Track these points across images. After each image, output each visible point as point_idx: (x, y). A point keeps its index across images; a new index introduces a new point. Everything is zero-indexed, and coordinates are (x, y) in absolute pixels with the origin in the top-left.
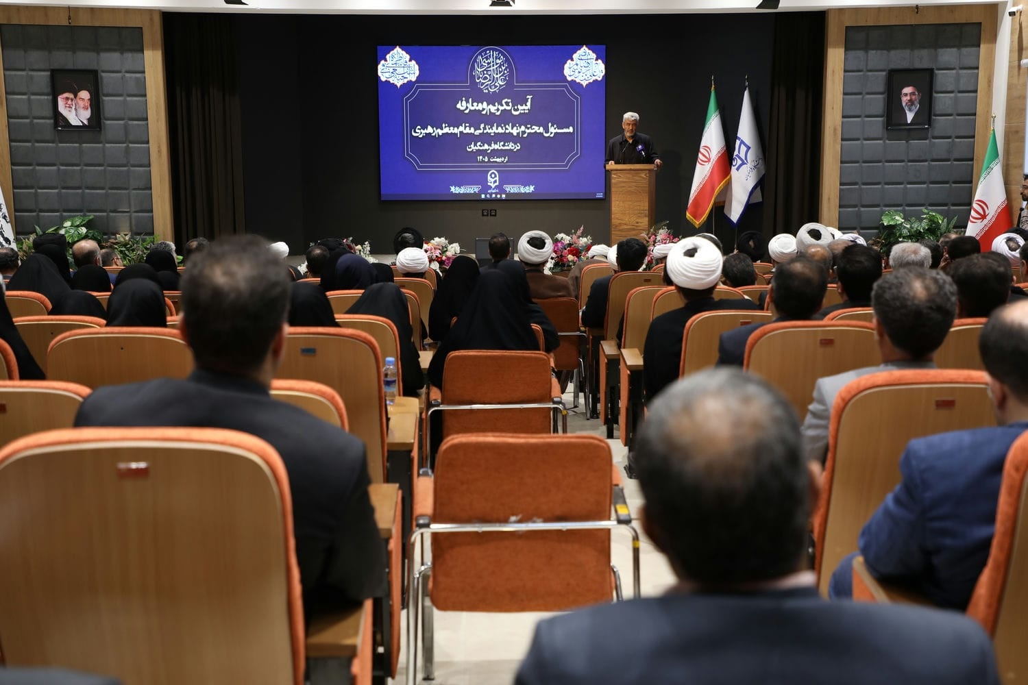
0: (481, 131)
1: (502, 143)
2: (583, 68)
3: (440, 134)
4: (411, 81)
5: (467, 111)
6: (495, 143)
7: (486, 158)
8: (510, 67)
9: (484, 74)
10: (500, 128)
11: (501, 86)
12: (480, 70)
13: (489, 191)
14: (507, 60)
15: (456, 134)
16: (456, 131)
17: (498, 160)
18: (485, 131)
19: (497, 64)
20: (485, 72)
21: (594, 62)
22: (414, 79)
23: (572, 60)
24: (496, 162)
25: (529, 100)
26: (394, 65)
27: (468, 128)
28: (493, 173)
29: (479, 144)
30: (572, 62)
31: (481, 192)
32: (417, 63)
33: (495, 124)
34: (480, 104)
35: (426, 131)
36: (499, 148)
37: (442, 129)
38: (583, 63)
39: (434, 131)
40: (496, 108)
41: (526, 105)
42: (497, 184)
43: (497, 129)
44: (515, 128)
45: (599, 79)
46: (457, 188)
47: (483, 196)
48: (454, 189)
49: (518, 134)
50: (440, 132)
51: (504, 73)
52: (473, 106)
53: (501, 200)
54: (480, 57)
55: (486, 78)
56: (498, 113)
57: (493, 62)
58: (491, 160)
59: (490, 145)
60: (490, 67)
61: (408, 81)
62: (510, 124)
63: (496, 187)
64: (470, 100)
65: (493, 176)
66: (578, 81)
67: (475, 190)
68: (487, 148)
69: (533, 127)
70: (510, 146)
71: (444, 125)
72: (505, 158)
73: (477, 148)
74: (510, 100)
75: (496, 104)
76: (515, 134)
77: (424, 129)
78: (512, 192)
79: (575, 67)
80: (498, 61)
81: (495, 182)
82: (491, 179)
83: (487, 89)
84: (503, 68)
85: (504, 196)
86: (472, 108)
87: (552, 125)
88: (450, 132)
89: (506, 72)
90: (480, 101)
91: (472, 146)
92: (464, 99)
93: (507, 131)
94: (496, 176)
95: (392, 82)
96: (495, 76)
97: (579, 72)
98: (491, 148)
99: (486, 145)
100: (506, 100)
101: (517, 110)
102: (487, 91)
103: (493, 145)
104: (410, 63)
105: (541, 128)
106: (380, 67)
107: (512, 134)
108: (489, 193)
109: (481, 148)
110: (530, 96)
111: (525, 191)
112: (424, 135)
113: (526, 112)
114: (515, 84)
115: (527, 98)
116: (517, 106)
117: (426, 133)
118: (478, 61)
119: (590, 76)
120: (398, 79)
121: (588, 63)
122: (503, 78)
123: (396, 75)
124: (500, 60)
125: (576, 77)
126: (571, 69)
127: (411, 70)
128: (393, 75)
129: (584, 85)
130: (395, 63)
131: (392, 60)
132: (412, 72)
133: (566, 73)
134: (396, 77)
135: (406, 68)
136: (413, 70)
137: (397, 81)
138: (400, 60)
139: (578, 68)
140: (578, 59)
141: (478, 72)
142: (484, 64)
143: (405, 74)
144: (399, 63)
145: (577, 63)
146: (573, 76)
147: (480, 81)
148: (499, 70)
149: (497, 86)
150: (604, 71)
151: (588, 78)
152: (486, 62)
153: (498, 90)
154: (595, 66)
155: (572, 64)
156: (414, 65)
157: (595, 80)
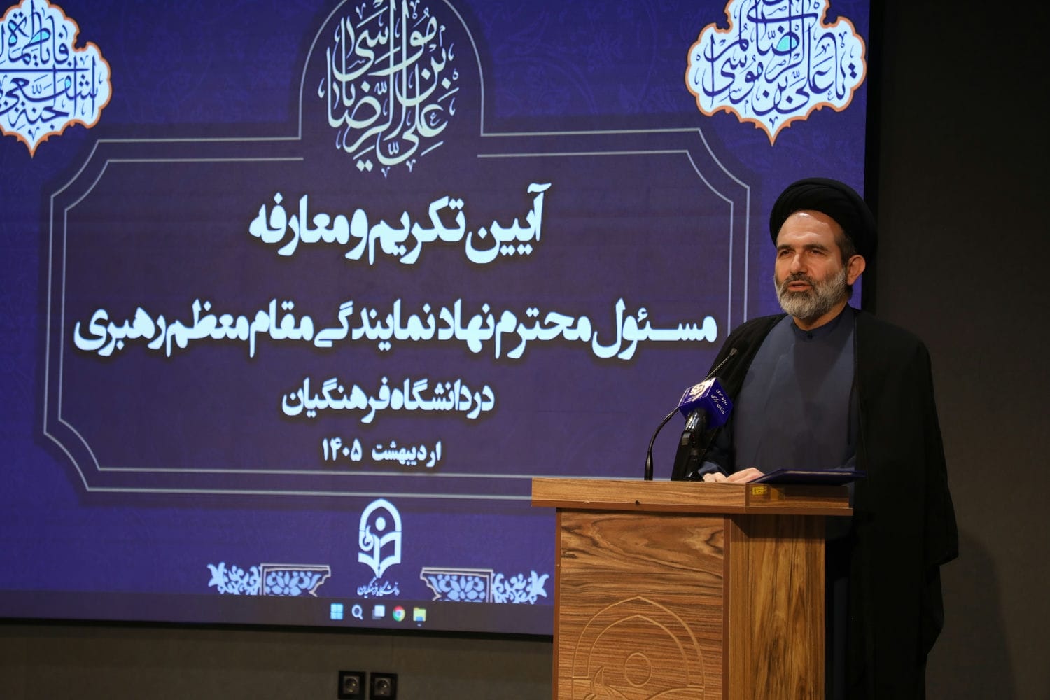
0: (340, 334)
1: (422, 385)
3: (182, 343)
4: (79, 125)
5: (288, 250)
6: (395, 385)
7: (357, 445)
8: (462, 63)
9: (361, 94)
10: (414, 321)
11: (425, 142)
12: (344, 78)
13: (363, 591)
14: (452, 37)
15: (242, 345)
16: (242, 330)
17: (403, 456)
18: (357, 334)
19: (412, 51)
20: (366, 87)
21: (819, 30)
23: (724, 24)
24: (394, 464)
25: (538, 203)
26: (20, 65)
27: (289, 320)
28: (381, 512)
29: (330, 385)
30: (719, 36)
31: (329, 593)
32: (105, 55)
33: (397, 306)
34: (341, 220)
35: (126, 331)
36: (411, 406)
37: (189, 323)
38: (768, 37)
39: (158, 332)
40: (402, 235)
41: (525, 225)
42: (396, 559)
43: (404, 325)
44: (477, 321)
45: (839, 105)
46: (236, 574)
47: (337, 611)
48: (218, 576)
49: (488, 345)
50: (182, 334)
51: (440, 90)
52: (311, 226)
53: (409, 631)
54: (347, 26)
55: (366, 112)
56: (411, 259)
57: (398, 42)
58: (377, 457)
59: (372, 392)
60: (385, 64)
61: (68, 129)
62: (458, 305)
63: (391, 573)
64: (304, 203)
65: (381, 524)
66: (744, 112)
67: (307, 584)
68: (363, 406)
69: (552, 317)
70: (454, 396)
71: (196, 307)
72: (430, 449)
73: (322, 405)
74: (460, 204)
75: (405, 219)
76: (476, 347)
77: (119, 324)
78: (453, 596)
79: (737, 53)
80: (419, 40)
81: (387, 550)
82: (370, 538)
83: (372, 156)
84: (438, 68)
85: (420, 614)
86: (310, 237)
87: (630, 311)
88: (218, 334)
90: (341, 207)
91: (303, 395)
92: (278, 198)
93: (444, 335)
94: (390, 527)
95: (6, 129)
96: (405, 102)
97: (751, 78)
98: (376, 405)
99: (356, 390)
100: (442, 203)
101: (488, 243)
102: (369, 166)
103: (384, 391)
104: (80, 54)
105: (584, 323)
107: (464, 343)
108: (360, 600)
109: (337, 405)
110: (541, 182)
111: (510, 596)
112: (121, 345)
113: (521, 253)
114: (482, 134)
115: (529, 191)
116: (488, 228)
117: (126, 340)
118: (337, 39)
119: (800, 91)
120: (33, 117)
121: (791, 34)
122: (436, 111)
123: (23, 104)
124: (424, 35)
125: (736, 96)
126: (718, 64)
127: (81, 84)
128: (12, 101)
129: (773, 132)
130: (23, 56)
131: (11, 45)
132: (85, 90)
133: (697, 83)
134: (24, 111)
135: (65, 75)
136: (90, 81)
137: (29, 126)
138: (41, 42)
139: (746, 59)
140: (749, 18)
141: (340, 84)
142: (360, 52)
143: (59, 99)
144: (37, 53)
145: (745, 36)
146: (726, 93)
147: (345, 124)
148: (421, 78)
149: (411, 144)
150: (861, 70)
151: (790, 100)
152: (372, 43)
153: (414, 161)
154: (823, 47)
155: (724, 41)
156: (94, 63)
157: (820, 108)
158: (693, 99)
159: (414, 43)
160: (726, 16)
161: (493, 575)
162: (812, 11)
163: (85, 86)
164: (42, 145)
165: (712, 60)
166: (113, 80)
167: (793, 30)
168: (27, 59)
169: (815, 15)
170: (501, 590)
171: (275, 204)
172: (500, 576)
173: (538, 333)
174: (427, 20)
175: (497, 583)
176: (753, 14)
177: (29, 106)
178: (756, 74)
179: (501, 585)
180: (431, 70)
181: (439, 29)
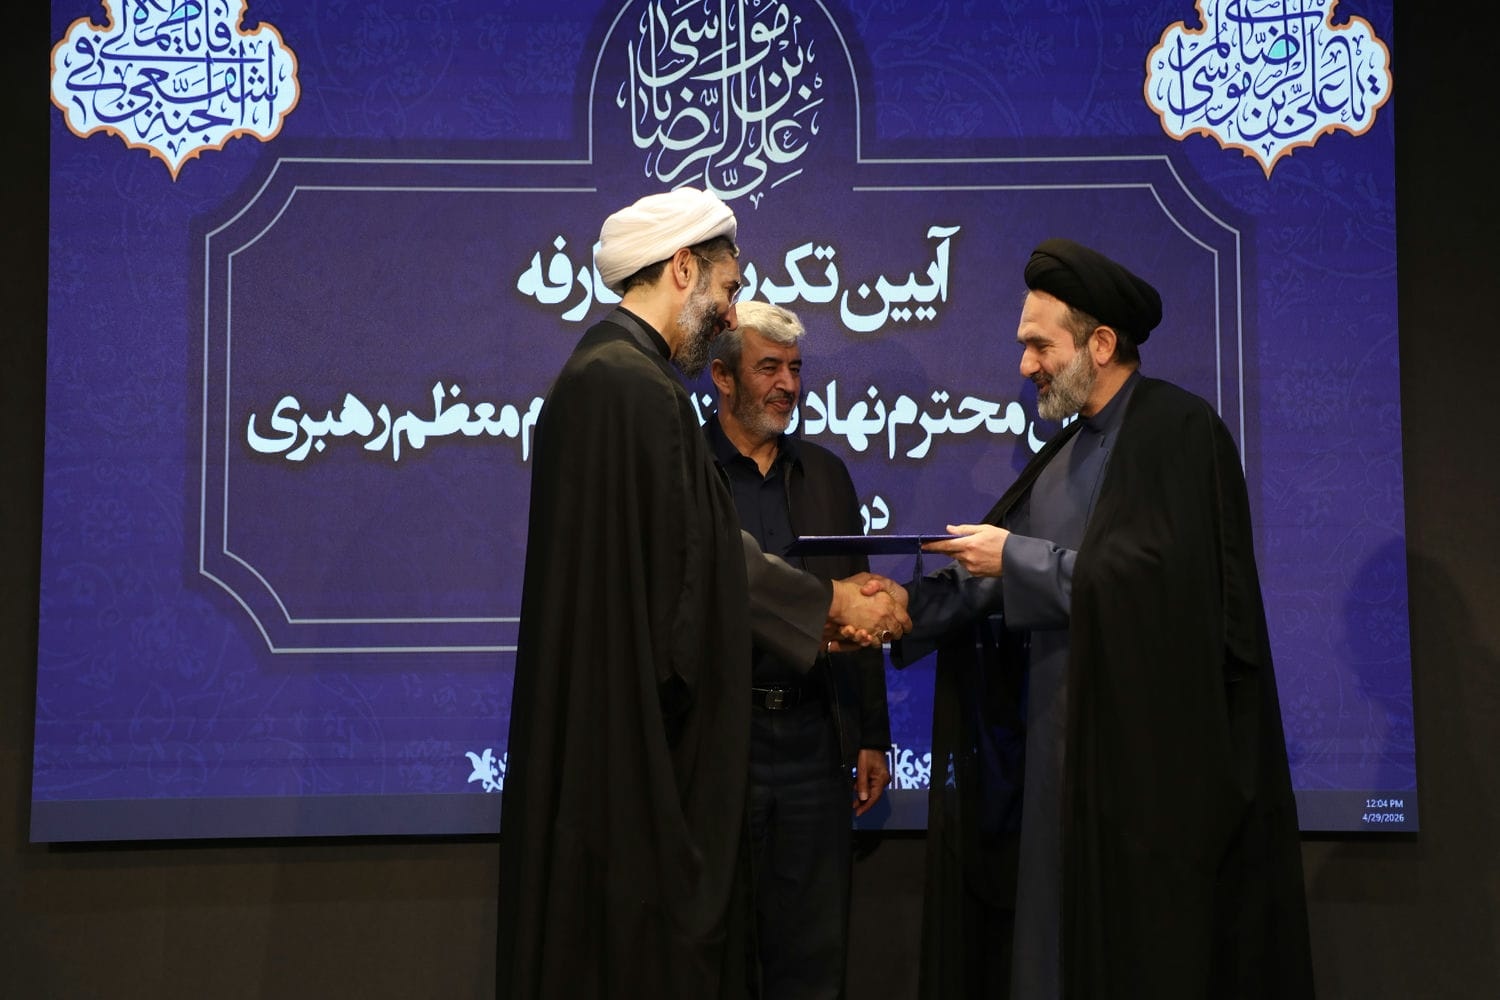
2: (1258, 70)
3: (417, 442)
4: (249, 138)
5: (577, 314)
8: (827, 64)
9: (678, 104)
11: (775, 169)
12: (654, 82)
14: (811, 31)
15: (510, 444)
16: (509, 423)
19: (753, 48)
20: (687, 94)
21: (1325, 33)
22: (266, 130)
23: (1194, 23)
25: (943, 251)
26: (153, 50)
30: (1188, 38)
32: (290, 41)
35: (328, 425)
37: (428, 415)
39: (379, 428)
41: (924, 280)
44: (860, 408)
45: (1357, 127)
48: (480, 768)
49: (877, 441)
50: (419, 432)
51: (797, 101)
55: (689, 128)
57: (733, 37)
60: (715, 65)
61: (231, 141)
62: (831, 388)
66: (1227, 136)
69: (969, 403)
71: (438, 392)
74: (830, 252)
75: (750, 272)
76: (860, 444)
77: (318, 417)
79: (1214, 60)
80: (763, 34)
84: (792, 72)
88: (472, 430)
89: (805, 92)
92: (560, 243)
93: (813, 428)
95: (133, 139)
96: (746, 116)
97: (1235, 92)
100: (805, 250)
101: (874, 304)
104: (249, 38)
105: (1015, 410)
106: (65, 56)
107: (843, 438)
110: (945, 225)
111: (923, 779)
112: (320, 446)
113: (921, 318)
114: (859, 161)
115: (929, 236)
116: (872, 285)
117: (328, 438)
118: (643, 30)
119: (1303, 110)
120: (174, 124)
121: (1287, 37)
122: (790, 128)
123: (159, 105)
124: (770, 28)
125: (1214, 115)
126: (1189, 75)
127: (251, 80)
128: (140, 101)
129: (1268, 161)
130: (157, 39)
131: (138, 22)
132: (258, 89)
133: (1160, 99)
134: (161, 115)
135: (226, 66)
136: (266, 76)
137: (168, 137)
138: (186, 19)
139: (1227, 67)
140: (1229, 15)
141: (648, 90)
142: (678, 48)
143: (216, 101)
144: (181, 35)
145: (1224, 38)
146: (1201, 111)
147: (657, 144)
148: (768, 85)
149: (757, 172)
150: (1385, 82)
151: (1289, 121)
152: (694, 37)
153: (761, 195)
154: (1332, 54)
155: (1196, 45)
156: (271, 52)
157: (1331, 132)
158: (1156, 118)
159: (756, 38)
160: (1197, 14)
161: (897, 751)
162: (1315, 8)
163: (257, 83)
164: (189, 164)
165: (1181, 69)
166: (301, 75)
167: (1290, 32)
168: (165, 42)
169: (1320, 14)
170: (910, 771)
171: (555, 251)
172: (908, 753)
173: (948, 424)
174: (775, 8)
175: (904, 762)
176: (1234, 11)
177: (168, 108)
178: (1241, 87)
179: (909, 765)
180: (782, 74)
181: (792, 20)
